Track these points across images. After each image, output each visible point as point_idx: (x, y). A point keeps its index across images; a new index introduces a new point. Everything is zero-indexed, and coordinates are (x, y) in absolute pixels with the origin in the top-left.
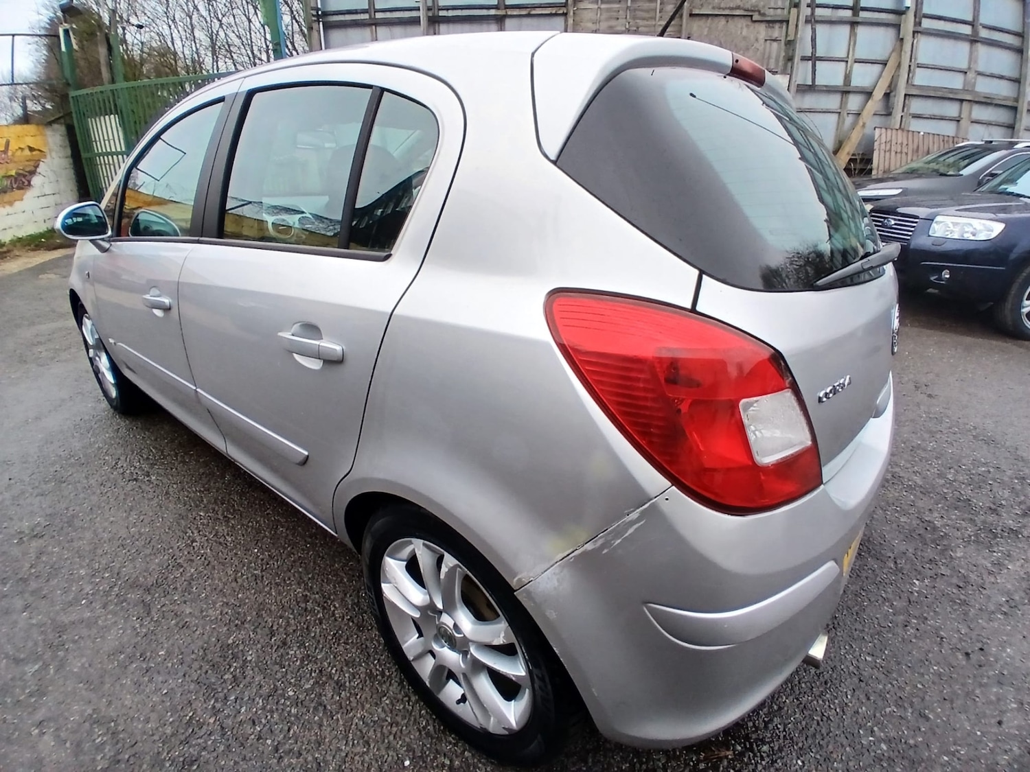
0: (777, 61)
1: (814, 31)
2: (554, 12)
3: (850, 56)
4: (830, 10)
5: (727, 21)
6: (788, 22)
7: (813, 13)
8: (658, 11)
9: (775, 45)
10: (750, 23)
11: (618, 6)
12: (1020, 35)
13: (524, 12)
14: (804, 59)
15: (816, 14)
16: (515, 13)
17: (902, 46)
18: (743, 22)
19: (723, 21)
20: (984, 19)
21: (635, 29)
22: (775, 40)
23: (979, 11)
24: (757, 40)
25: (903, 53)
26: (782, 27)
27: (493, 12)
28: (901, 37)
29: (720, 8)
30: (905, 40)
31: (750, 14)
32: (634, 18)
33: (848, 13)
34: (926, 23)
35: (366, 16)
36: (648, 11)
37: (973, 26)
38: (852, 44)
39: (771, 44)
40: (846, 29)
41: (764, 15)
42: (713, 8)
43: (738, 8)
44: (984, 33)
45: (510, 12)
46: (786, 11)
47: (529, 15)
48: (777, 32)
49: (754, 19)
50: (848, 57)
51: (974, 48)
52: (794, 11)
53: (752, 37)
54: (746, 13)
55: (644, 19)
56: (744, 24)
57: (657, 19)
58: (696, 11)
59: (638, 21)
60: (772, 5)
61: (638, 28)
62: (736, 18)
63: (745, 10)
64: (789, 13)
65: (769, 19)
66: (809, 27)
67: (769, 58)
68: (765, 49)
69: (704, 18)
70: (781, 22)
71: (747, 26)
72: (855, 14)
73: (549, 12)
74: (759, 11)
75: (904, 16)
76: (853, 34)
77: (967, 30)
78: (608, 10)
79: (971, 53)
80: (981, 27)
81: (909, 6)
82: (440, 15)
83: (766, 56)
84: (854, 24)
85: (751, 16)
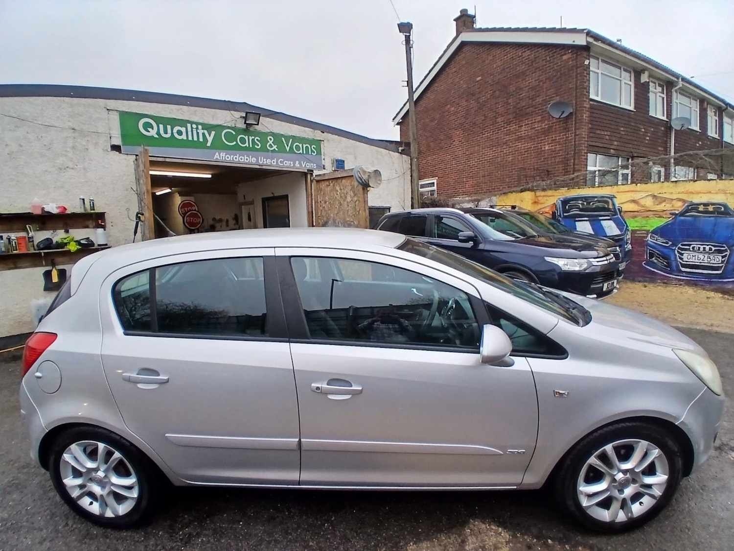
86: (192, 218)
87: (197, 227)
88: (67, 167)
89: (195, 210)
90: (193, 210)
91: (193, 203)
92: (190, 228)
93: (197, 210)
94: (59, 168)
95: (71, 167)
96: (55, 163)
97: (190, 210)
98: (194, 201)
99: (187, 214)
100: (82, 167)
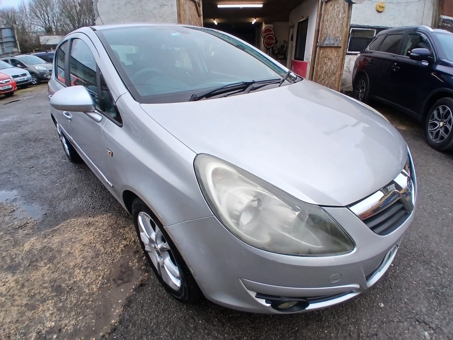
86: (269, 40)
87: (271, 46)
88: (164, 4)
89: (272, 34)
90: (271, 34)
91: (272, 30)
92: (267, 47)
93: (273, 34)
94: (160, 5)
95: (166, 4)
96: (159, 2)
97: (269, 34)
98: (272, 28)
99: (266, 37)
100: (171, 3)
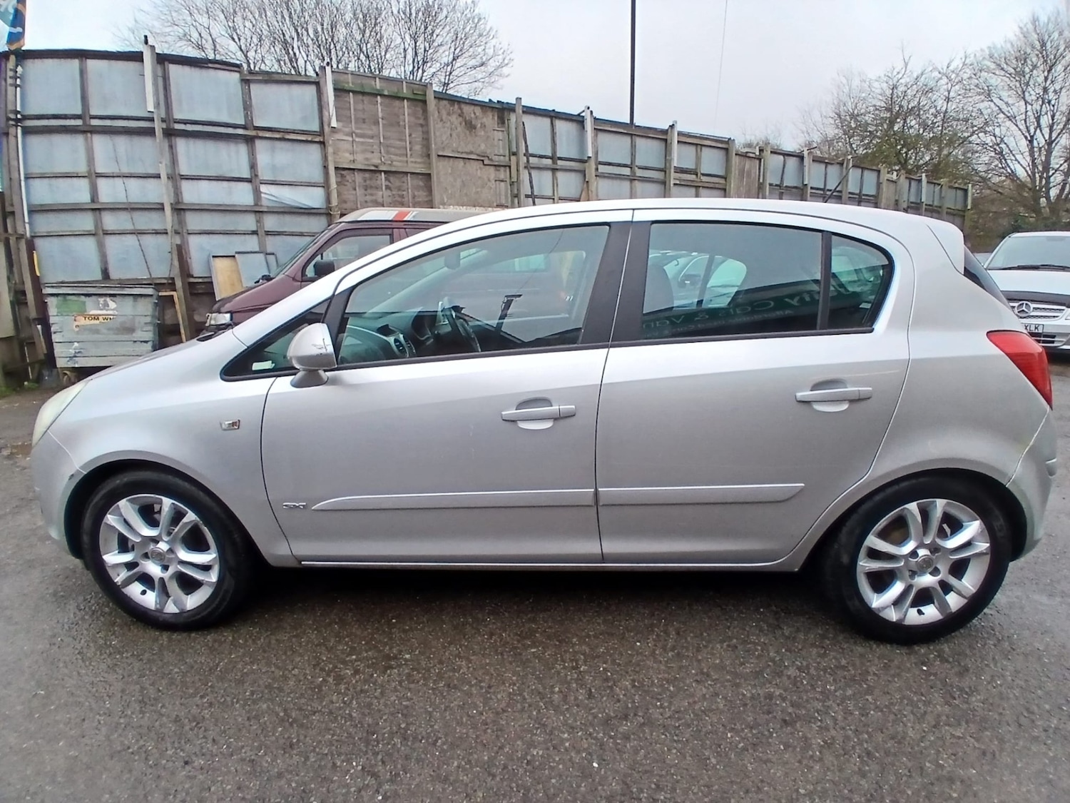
0: (506, 196)
1: (530, 174)
2: (310, 139)
3: (556, 194)
4: (537, 159)
5: (465, 164)
6: (510, 167)
7: (528, 161)
8: (408, 149)
9: (502, 184)
10: (482, 166)
11: (371, 141)
12: (663, 170)
13: (277, 136)
14: (527, 196)
15: (530, 162)
16: (267, 136)
17: (588, 187)
18: (478, 165)
19: (461, 163)
20: (638, 162)
21: (390, 162)
22: (502, 181)
23: (635, 156)
24: (489, 180)
25: (590, 192)
26: (505, 171)
27: (240, 131)
28: (587, 180)
29: (459, 152)
30: (590, 183)
31: (482, 158)
32: (388, 153)
33: (549, 162)
34: (602, 169)
35: (79, 122)
36: (399, 148)
37: (631, 168)
38: (555, 185)
39: (499, 184)
40: (549, 174)
41: (491, 160)
42: (453, 151)
43: (471, 153)
44: (639, 173)
45: (261, 134)
46: (507, 158)
47: (283, 139)
48: (503, 174)
49: (485, 163)
50: (554, 195)
51: (633, 184)
52: (513, 158)
53: (485, 177)
54: (478, 158)
55: (396, 155)
56: (478, 167)
57: (409, 156)
58: (440, 153)
59: (392, 156)
60: (496, 152)
61: (392, 162)
62: (471, 161)
63: (478, 155)
64: (510, 160)
65: (496, 163)
66: (527, 171)
67: (500, 194)
68: (496, 188)
69: (447, 159)
70: (505, 166)
71: (480, 168)
72: (554, 162)
73: (304, 139)
74: (488, 157)
75: (587, 164)
76: (554, 178)
77: (627, 171)
78: (362, 143)
79: (631, 188)
80: (636, 168)
81: (590, 155)
82: (176, 128)
83: (498, 192)
84: (554, 170)
85: (483, 161)
